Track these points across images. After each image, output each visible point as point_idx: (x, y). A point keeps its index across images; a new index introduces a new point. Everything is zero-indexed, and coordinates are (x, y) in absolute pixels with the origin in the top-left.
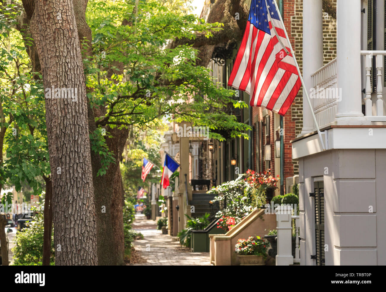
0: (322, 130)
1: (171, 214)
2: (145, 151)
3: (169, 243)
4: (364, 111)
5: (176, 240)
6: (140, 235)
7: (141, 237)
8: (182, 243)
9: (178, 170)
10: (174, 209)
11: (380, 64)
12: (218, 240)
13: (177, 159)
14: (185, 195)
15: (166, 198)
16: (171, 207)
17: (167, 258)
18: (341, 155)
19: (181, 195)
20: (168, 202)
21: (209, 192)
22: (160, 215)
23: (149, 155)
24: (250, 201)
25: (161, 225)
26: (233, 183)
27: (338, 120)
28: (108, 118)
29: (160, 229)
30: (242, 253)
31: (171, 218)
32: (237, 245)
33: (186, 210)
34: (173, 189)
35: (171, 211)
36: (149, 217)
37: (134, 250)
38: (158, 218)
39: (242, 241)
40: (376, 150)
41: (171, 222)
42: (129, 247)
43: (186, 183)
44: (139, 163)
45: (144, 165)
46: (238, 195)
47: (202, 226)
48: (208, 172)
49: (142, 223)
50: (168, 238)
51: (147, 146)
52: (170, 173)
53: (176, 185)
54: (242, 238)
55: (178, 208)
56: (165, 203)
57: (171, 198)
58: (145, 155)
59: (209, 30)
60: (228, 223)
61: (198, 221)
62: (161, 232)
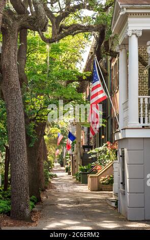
0: (122, 130)
1: (73, 164)
2: (59, 128)
3: (70, 179)
4: (140, 122)
5: (74, 178)
6: (55, 175)
7: (56, 176)
8: (77, 180)
9: (76, 140)
10: (74, 161)
11: (146, 102)
12: (91, 177)
13: (75, 134)
14: (79, 154)
15: (70, 155)
16: (72, 160)
17: (67, 187)
18: (129, 140)
19: (76, 154)
20: (71, 157)
21: (88, 153)
22: (67, 164)
23: (62, 131)
24: (109, 158)
25: (67, 170)
26: (101, 148)
27: (129, 125)
28: (36, 118)
29: (67, 172)
30: (103, 184)
31: (72, 166)
32: (101, 180)
33: (79, 162)
34: (73, 151)
35: (73, 162)
36: (62, 165)
37: (50, 182)
38: (66, 166)
39: (103, 178)
40: (144, 138)
41: (73, 168)
42: (48, 181)
43: (79, 147)
44: (56, 136)
45: (58, 136)
46: (103, 154)
47: (86, 170)
48: (92, 141)
49: (58, 169)
50: (71, 177)
51: (60, 126)
52: (71, 142)
53: (75, 148)
54: (103, 176)
55: (75, 161)
56: (70, 158)
57: (72, 155)
58: (59, 131)
59: (85, 75)
60: (97, 168)
61: (85, 168)
62: (67, 173)
